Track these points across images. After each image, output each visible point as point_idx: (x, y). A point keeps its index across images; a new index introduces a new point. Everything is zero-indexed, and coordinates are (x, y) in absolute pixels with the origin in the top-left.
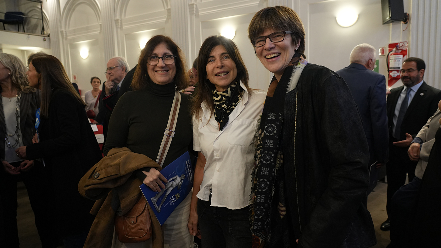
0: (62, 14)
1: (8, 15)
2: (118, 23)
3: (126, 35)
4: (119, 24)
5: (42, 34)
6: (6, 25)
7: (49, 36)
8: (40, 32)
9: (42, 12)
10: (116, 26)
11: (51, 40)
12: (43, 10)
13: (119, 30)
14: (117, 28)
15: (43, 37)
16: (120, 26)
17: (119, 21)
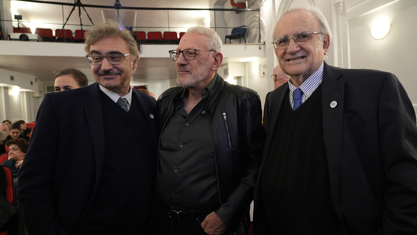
0: (277, 15)
1: (235, 30)
2: (339, 6)
3: (349, 21)
4: (341, 8)
5: (259, 43)
6: (232, 40)
7: (264, 44)
8: (258, 41)
9: (260, 20)
10: (336, 12)
11: (266, 48)
12: (261, 18)
13: (340, 17)
14: (337, 15)
15: (259, 46)
16: (341, 11)
17: (341, 4)
